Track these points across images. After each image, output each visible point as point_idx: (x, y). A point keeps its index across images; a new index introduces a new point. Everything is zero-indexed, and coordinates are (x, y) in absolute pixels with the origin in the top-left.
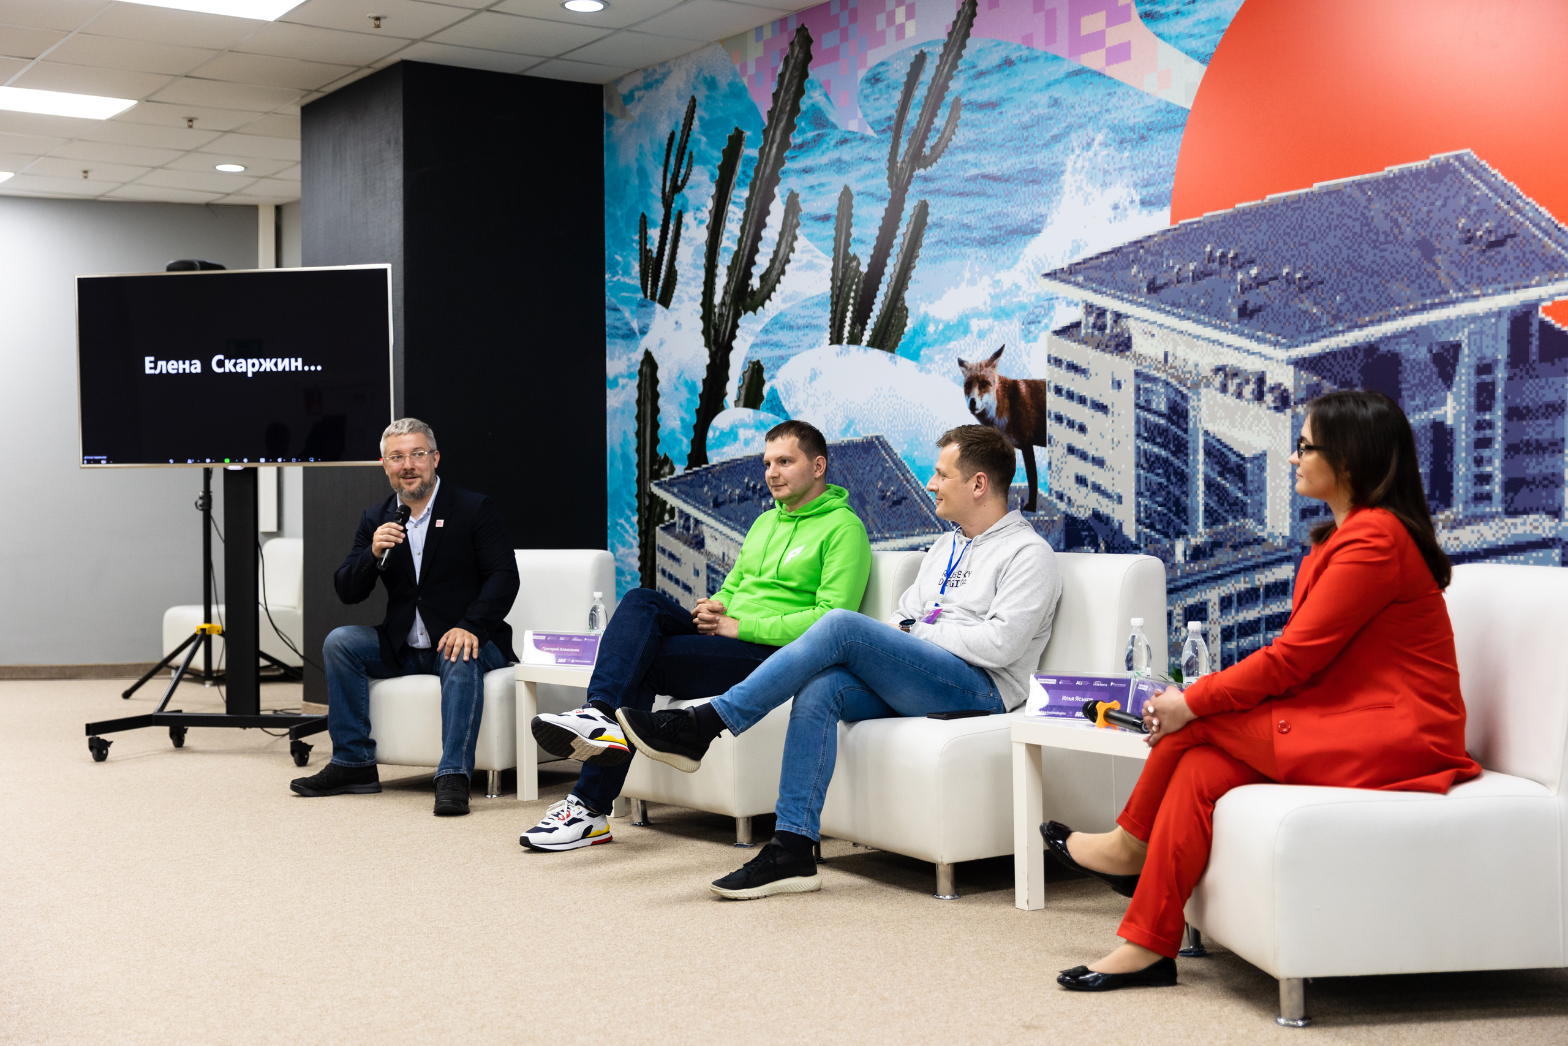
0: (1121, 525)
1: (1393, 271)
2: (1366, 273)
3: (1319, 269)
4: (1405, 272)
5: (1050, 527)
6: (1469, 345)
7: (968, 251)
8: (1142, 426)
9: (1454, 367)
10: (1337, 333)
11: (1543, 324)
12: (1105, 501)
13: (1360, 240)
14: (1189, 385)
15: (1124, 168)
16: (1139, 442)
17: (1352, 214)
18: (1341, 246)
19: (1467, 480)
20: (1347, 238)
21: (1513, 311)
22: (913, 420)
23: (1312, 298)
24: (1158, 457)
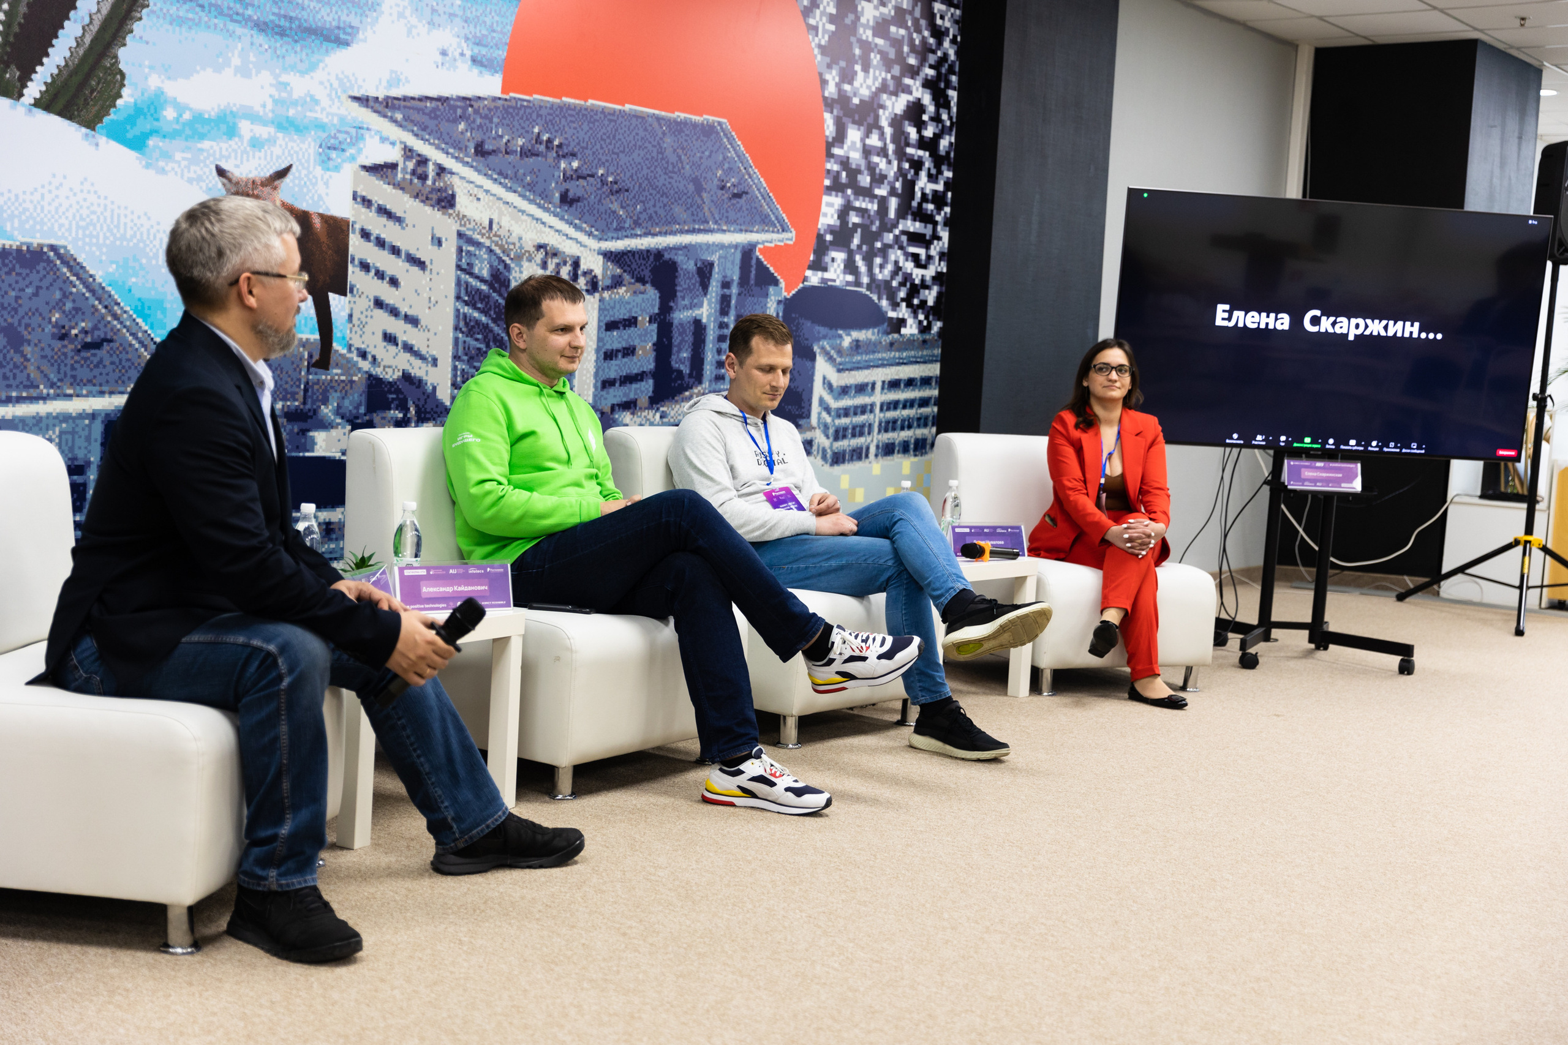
0: (434, 388)
1: (676, 195)
2: (658, 192)
3: (626, 179)
4: (683, 199)
5: (348, 388)
6: (718, 265)
7: (239, 30)
8: (462, 289)
9: (709, 278)
10: (636, 236)
11: (758, 259)
12: (417, 363)
13: (656, 164)
14: (512, 256)
15: (455, 15)
16: (459, 305)
17: (651, 140)
18: (643, 164)
19: (712, 365)
20: (647, 159)
21: (743, 247)
22: (129, 233)
23: (619, 201)
24: (478, 322)
